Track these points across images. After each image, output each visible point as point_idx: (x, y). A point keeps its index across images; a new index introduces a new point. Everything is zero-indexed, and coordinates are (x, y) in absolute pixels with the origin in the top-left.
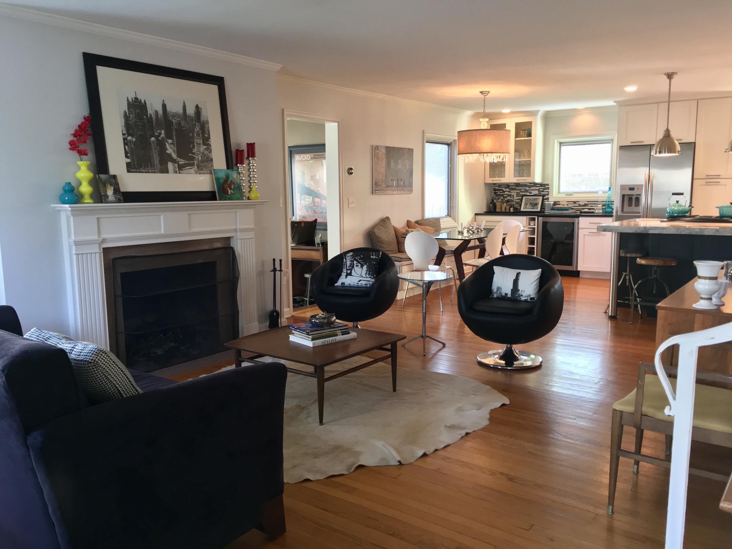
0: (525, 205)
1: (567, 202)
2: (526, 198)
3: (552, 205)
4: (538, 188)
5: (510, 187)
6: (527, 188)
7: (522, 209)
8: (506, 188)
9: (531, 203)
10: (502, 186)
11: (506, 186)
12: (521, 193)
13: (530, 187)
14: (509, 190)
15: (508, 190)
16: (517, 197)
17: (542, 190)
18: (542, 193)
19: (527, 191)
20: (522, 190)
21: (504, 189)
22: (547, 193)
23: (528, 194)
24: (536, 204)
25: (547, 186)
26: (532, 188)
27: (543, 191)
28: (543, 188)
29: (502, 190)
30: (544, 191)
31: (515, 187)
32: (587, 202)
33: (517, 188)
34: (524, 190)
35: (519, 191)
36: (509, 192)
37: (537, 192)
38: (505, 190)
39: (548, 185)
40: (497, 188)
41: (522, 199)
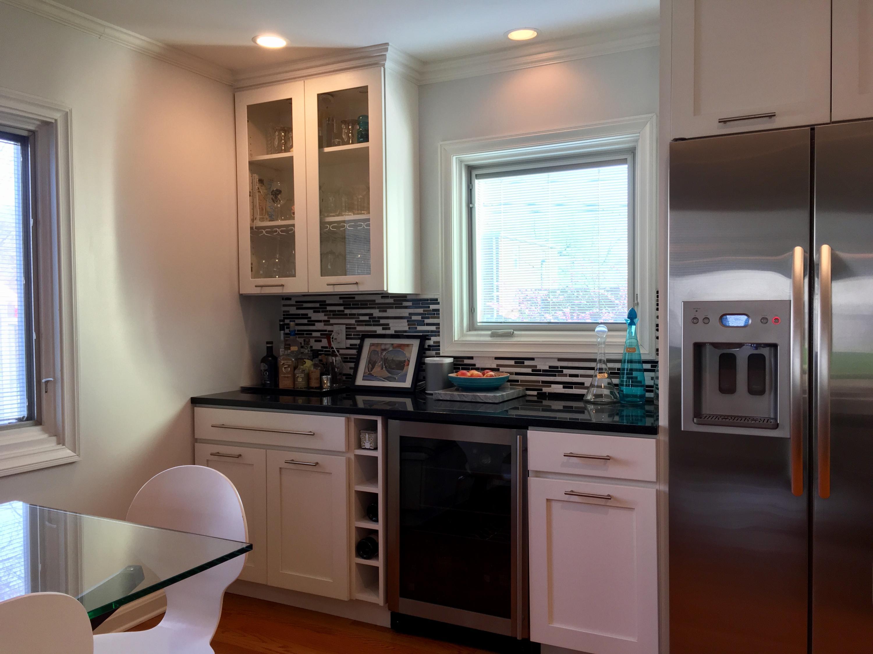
0: (367, 367)
1: (497, 358)
2: (372, 345)
3: (446, 369)
4: (405, 312)
5: (329, 308)
6: (376, 313)
7: (360, 381)
8: (316, 310)
9: (385, 360)
10: (306, 305)
11: (317, 305)
12: (359, 328)
13: (383, 308)
14: (326, 318)
15: (321, 316)
16: (347, 338)
17: (419, 318)
18: (420, 328)
19: (375, 321)
20: (362, 318)
21: (310, 313)
22: (433, 328)
23: (379, 330)
24: (402, 365)
25: (432, 307)
26: (391, 312)
27: (422, 323)
28: (421, 311)
29: (305, 316)
30: (427, 321)
31: (341, 308)
32: (560, 360)
33: (347, 311)
34: (367, 318)
35: (353, 321)
36: (327, 323)
37: (403, 326)
38: (314, 316)
39: (435, 301)
40: (293, 310)
41: (360, 348)
